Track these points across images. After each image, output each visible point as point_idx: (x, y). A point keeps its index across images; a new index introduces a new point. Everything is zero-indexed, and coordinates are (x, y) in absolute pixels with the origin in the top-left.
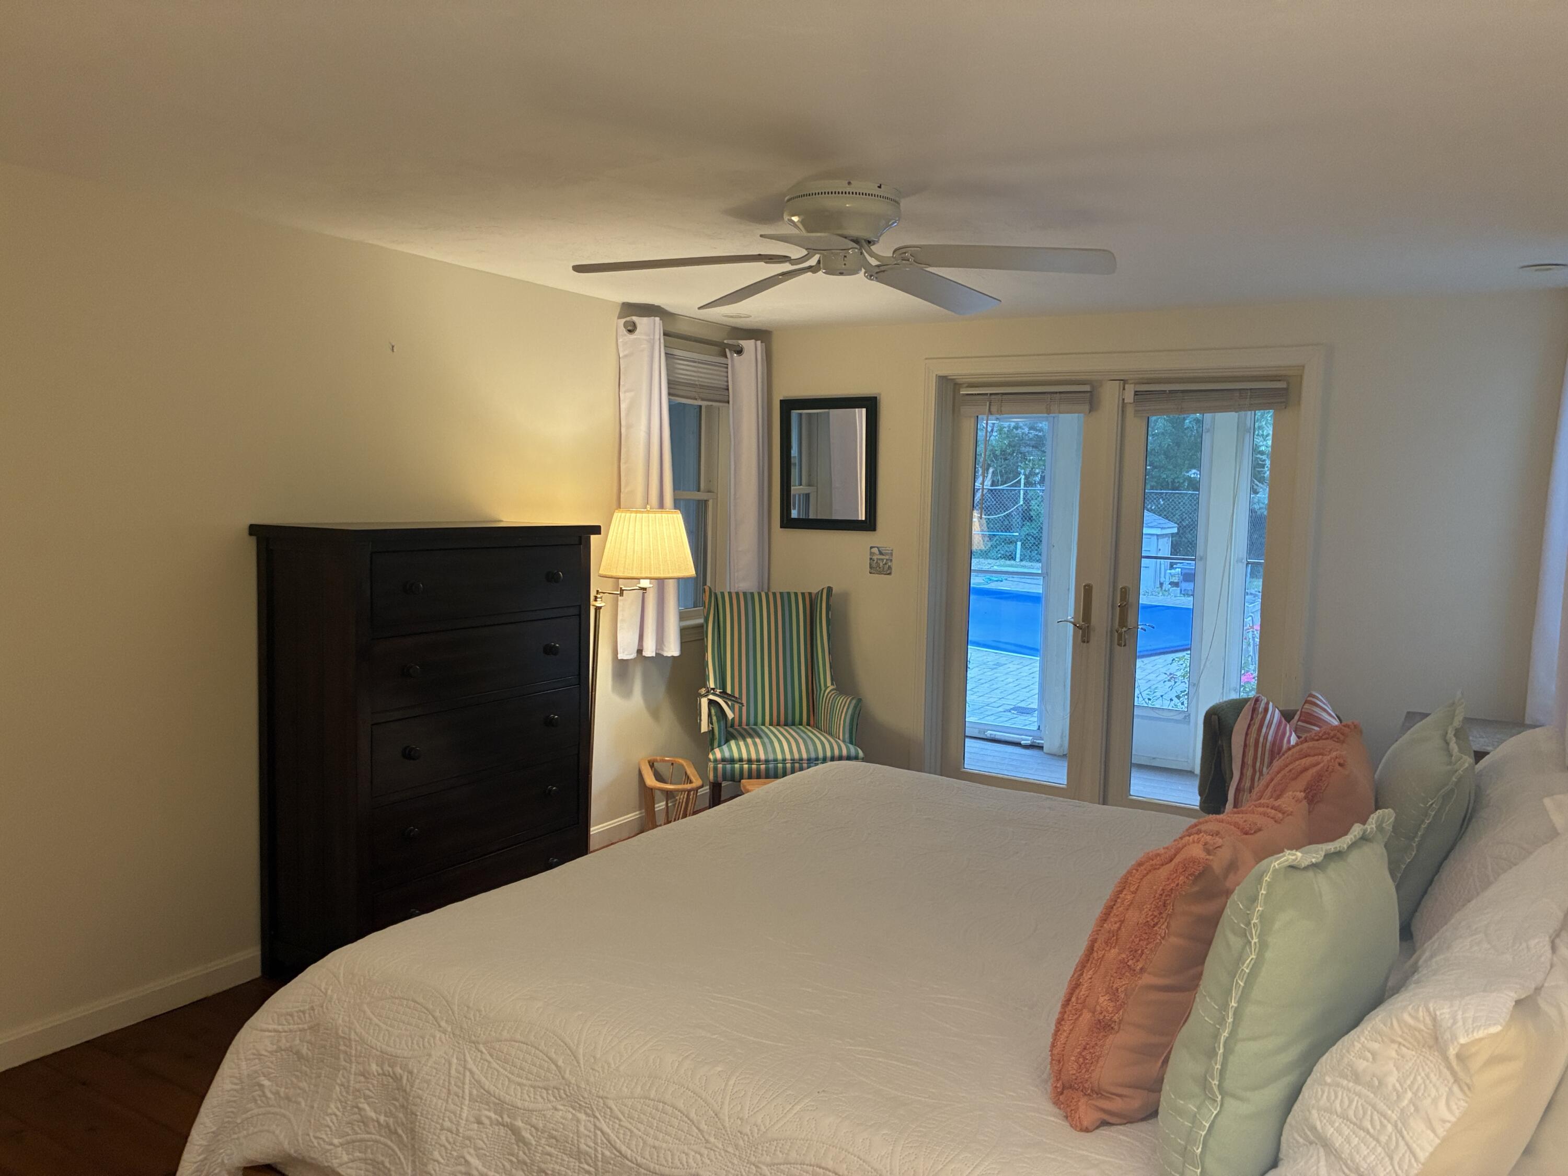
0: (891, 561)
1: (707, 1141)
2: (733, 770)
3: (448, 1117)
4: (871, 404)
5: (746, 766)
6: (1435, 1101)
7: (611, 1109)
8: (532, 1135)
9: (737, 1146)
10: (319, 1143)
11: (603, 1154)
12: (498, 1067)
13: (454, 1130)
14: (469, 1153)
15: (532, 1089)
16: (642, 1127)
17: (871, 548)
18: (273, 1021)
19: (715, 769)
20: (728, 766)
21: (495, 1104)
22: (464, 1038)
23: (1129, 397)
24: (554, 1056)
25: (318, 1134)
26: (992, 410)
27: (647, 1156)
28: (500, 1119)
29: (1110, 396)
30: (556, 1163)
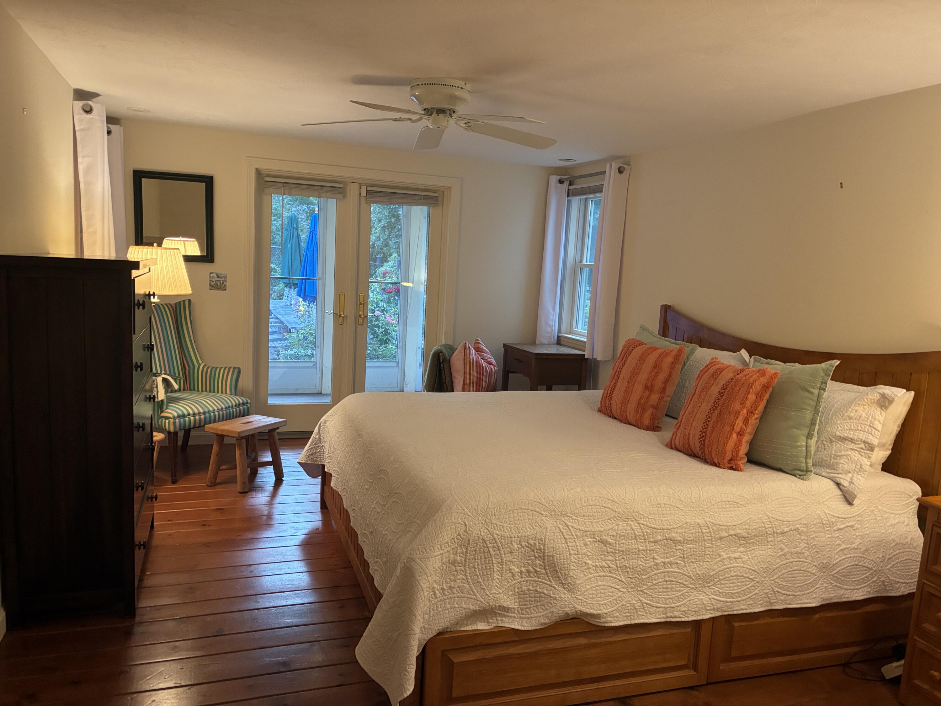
0: (226, 281)
1: (683, 510)
2: (185, 421)
3: (572, 549)
4: (208, 181)
5: (192, 418)
6: (878, 416)
7: (642, 515)
8: (612, 539)
9: (693, 507)
10: (493, 596)
11: (647, 532)
12: (582, 520)
13: (576, 552)
14: (586, 560)
15: (603, 522)
16: (657, 516)
17: (210, 273)
18: (438, 549)
19: (175, 423)
20: (182, 420)
21: (590, 534)
22: (558, 515)
23: (364, 193)
24: (605, 505)
25: (492, 592)
26: (285, 192)
27: (665, 525)
28: (595, 540)
29: (353, 191)
30: (626, 545)
